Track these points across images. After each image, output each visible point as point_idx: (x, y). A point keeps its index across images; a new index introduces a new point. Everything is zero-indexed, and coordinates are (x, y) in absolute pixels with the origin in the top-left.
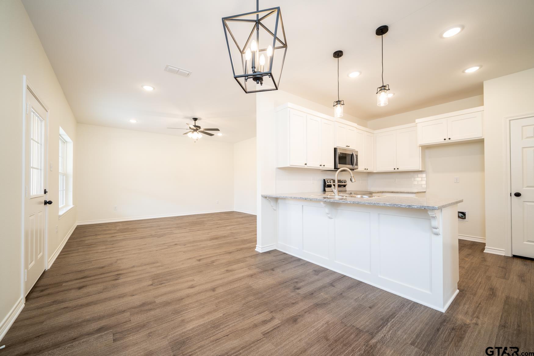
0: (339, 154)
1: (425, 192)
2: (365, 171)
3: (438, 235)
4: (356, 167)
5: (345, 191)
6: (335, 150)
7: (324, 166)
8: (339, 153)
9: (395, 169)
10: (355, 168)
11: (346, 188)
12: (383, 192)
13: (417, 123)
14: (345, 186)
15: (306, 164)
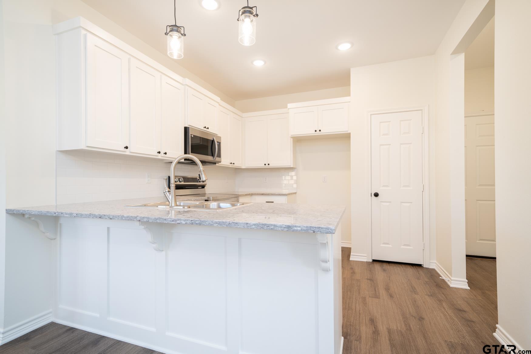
0: (191, 137)
1: (295, 193)
2: (231, 166)
3: (328, 271)
4: (217, 159)
5: (204, 195)
6: (186, 130)
7: (166, 153)
8: (193, 136)
9: (265, 165)
10: (217, 161)
11: (205, 190)
12: (252, 195)
13: (289, 109)
14: (203, 187)
15: (127, 148)
